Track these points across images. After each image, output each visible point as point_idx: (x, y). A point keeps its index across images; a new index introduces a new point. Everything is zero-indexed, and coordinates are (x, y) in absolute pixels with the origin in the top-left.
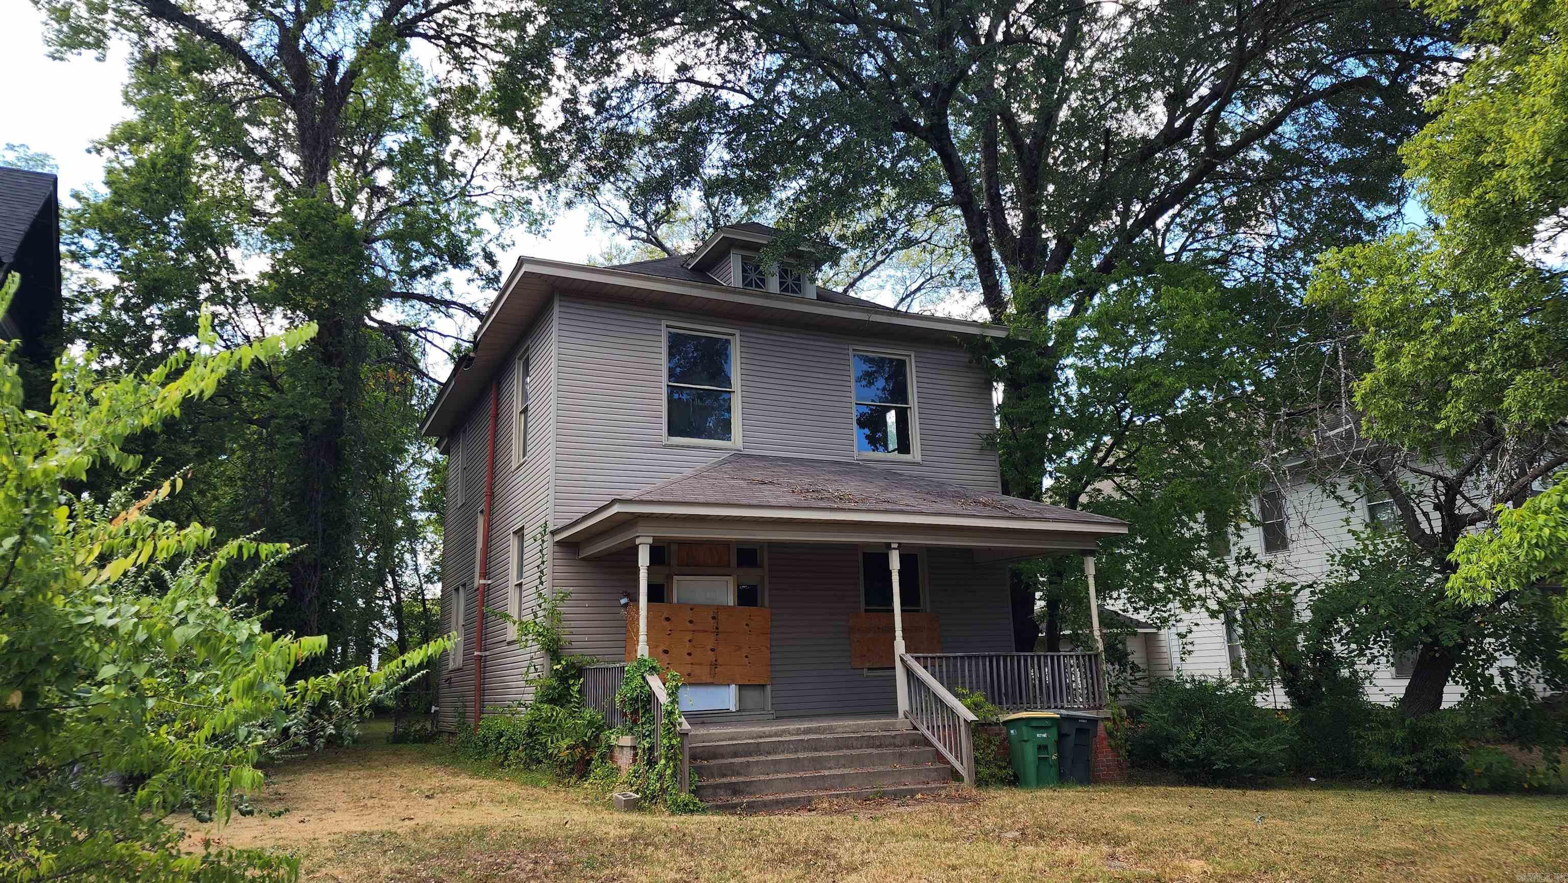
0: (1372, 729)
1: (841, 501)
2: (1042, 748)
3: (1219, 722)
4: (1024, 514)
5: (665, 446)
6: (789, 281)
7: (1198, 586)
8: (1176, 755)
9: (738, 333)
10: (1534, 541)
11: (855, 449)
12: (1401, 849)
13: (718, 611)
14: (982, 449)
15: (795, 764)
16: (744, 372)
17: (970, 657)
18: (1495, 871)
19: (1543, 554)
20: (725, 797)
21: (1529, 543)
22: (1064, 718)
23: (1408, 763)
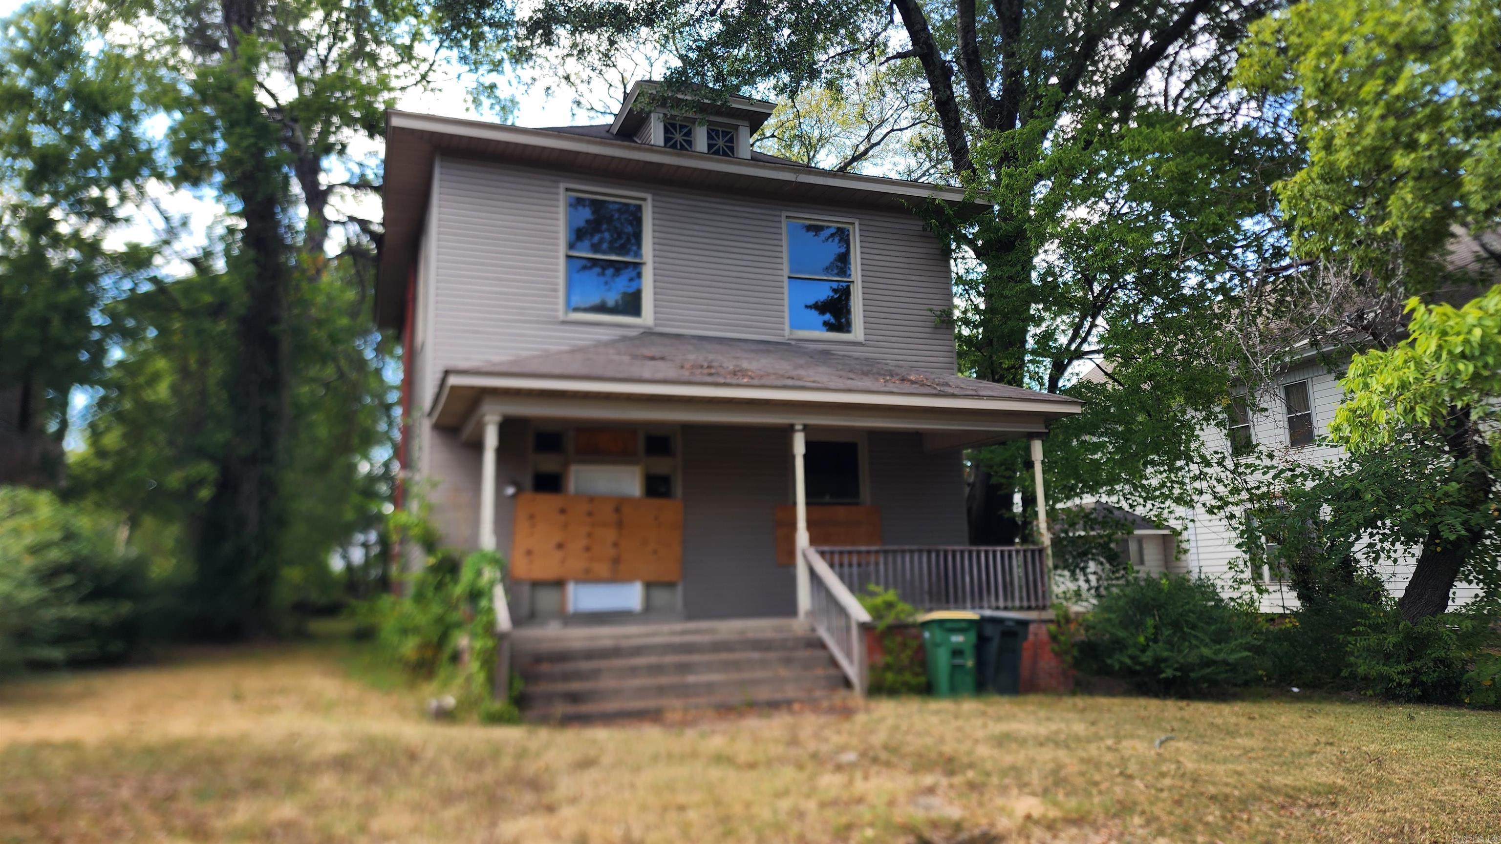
0: (1358, 633)
1: (738, 377)
2: (957, 652)
3: (1176, 626)
4: (956, 392)
5: (564, 323)
6: (721, 143)
7: (1195, 478)
8: (1121, 663)
9: (649, 197)
10: (1459, 350)
11: (787, 327)
12: (1324, 785)
13: (620, 504)
14: (936, 328)
15: (656, 670)
16: (656, 240)
17: (886, 552)
18: (1443, 817)
19: (1471, 369)
20: (561, 709)
21: (1450, 352)
22: (984, 620)
23: (1402, 673)
